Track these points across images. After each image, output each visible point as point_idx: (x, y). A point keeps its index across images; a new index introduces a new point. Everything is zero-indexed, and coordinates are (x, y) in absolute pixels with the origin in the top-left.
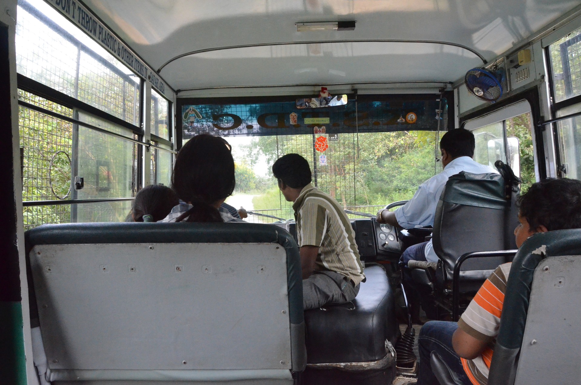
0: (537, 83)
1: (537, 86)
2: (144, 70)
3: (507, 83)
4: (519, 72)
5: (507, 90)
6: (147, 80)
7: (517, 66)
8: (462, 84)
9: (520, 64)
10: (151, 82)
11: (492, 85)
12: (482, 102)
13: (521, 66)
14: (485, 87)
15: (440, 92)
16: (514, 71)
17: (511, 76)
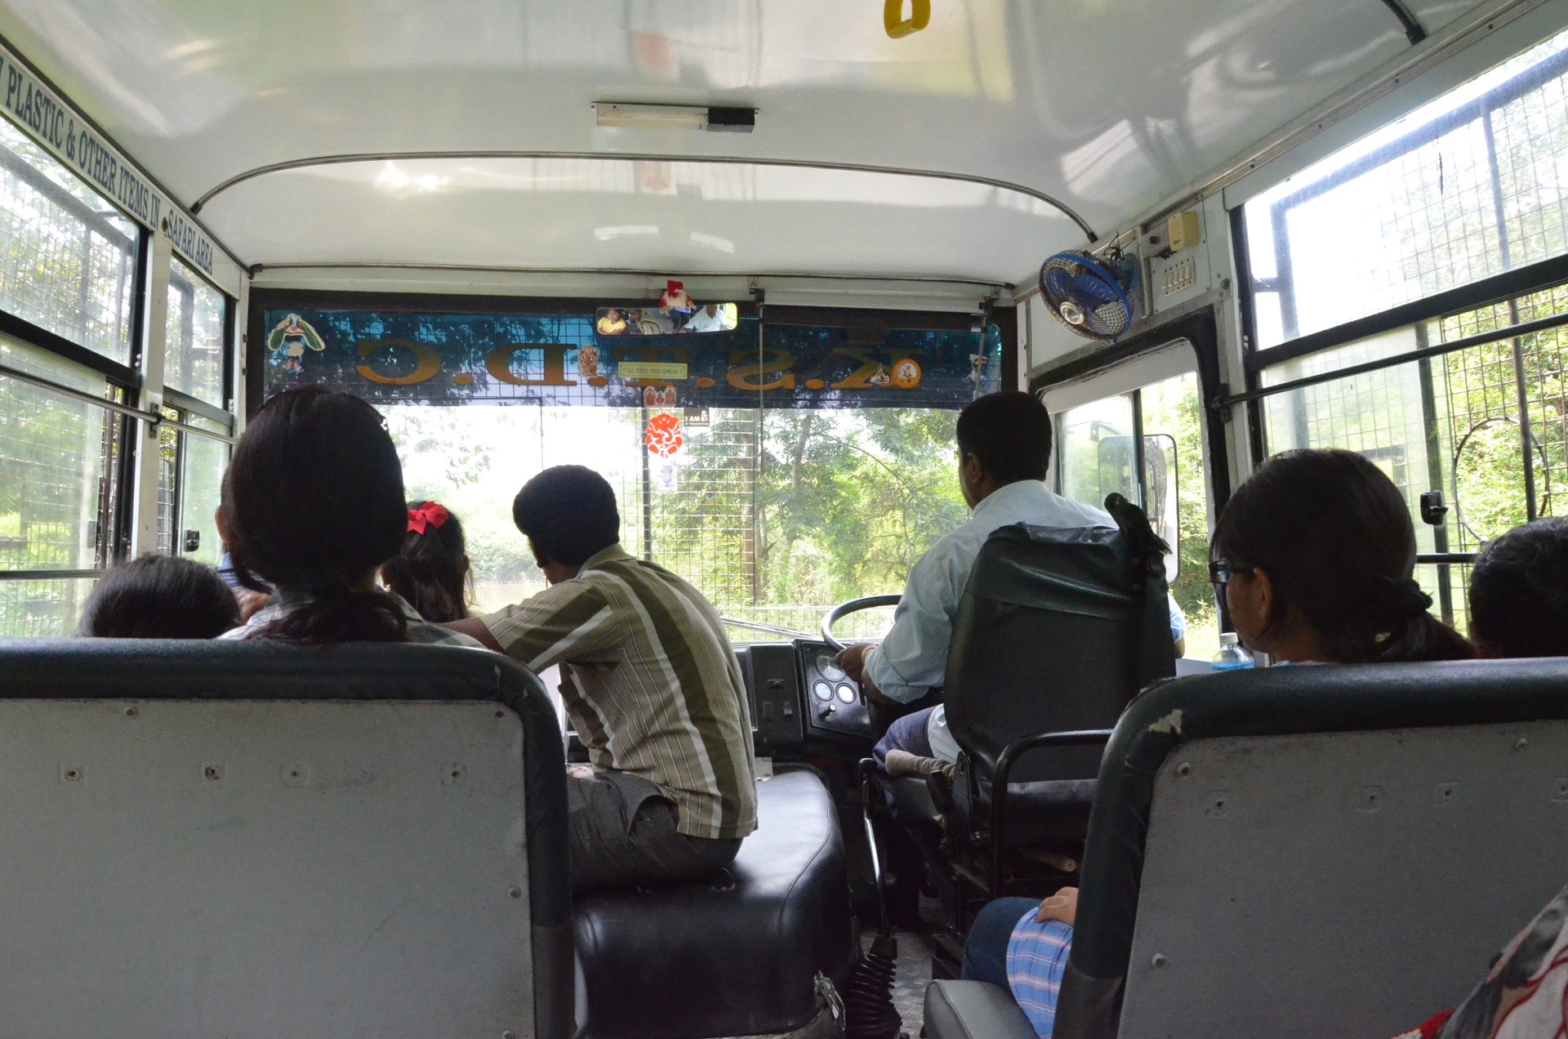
0: (1213, 299)
1: (1211, 308)
2: (149, 203)
3: (1143, 294)
4: (1171, 269)
5: (1144, 314)
6: (159, 232)
7: (1166, 253)
8: (1034, 293)
9: (1173, 249)
10: (170, 237)
11: (1106, 297)
12: (1082, 342)
13: (1175, 252)
14: (1088, 302)
15: (980, 308)
16: (1158, 265)
17: (1155, 277)
